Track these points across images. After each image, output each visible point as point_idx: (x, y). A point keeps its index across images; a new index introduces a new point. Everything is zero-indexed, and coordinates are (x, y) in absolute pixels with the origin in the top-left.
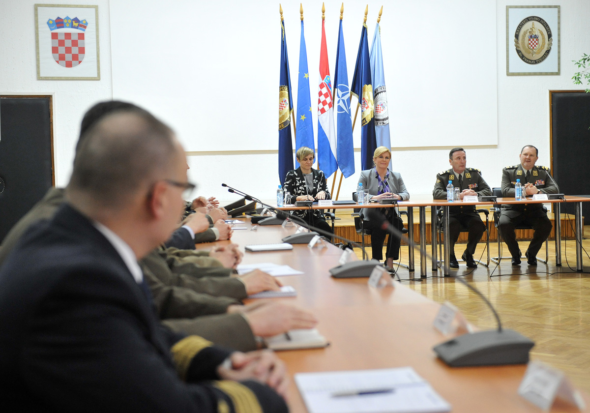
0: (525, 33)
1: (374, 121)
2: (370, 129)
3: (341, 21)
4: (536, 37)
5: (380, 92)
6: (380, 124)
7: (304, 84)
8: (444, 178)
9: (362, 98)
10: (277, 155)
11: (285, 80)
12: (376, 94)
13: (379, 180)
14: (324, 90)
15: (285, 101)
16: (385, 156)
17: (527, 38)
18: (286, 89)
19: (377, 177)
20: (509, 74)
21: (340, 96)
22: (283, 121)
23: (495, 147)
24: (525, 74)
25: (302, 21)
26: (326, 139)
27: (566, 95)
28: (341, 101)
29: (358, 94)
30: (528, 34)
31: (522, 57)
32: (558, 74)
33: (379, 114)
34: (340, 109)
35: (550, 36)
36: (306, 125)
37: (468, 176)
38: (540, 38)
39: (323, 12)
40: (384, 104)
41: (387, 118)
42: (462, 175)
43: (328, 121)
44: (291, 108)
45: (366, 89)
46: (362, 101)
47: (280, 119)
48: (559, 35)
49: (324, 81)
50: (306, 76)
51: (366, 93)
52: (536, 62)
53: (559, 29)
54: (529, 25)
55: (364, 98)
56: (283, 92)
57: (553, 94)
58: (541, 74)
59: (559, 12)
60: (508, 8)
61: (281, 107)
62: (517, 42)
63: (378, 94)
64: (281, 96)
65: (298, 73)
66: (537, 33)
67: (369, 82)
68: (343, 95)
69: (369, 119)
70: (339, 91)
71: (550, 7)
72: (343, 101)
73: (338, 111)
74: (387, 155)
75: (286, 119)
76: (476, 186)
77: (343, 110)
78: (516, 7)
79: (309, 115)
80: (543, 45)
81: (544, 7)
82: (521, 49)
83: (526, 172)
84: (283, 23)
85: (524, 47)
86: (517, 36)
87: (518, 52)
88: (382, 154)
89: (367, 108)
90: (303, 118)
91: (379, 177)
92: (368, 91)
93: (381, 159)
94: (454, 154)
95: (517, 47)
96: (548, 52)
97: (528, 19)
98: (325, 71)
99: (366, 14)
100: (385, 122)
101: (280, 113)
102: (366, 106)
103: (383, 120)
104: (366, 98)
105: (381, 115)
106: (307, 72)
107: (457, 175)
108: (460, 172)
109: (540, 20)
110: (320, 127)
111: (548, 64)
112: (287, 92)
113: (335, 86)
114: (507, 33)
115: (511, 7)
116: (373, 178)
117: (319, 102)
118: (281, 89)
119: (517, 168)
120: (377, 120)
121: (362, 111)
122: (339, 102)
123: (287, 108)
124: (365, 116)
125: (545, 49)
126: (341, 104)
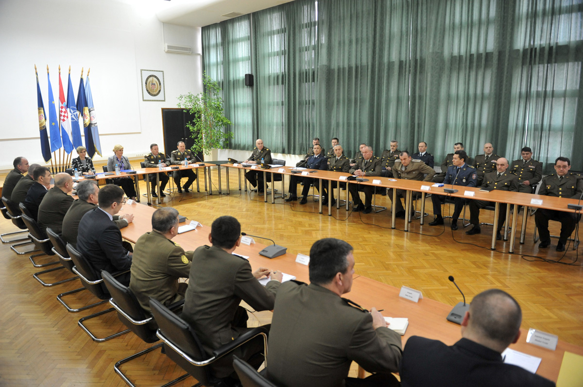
0: (150, 82)
1: (90, 124)
2: (88, 129)
3: (69, 75)
4: (154, 84)
5: (92, 111)
6: (93, 126)
7: (52, 106)
8: (149, 158)
10: (39, 140)
11: (41, 104)
12: (90, 111)
13: (118, 161)
14: (64, 110)
15: (42, 115)
16: (121, 150)
17: (150, 84)
18: (42, 109)
19: (117, 160)
20: (144, 100)
21: (72, 112)
22: (42, 126)
23: (140, 133)
24: (150, 101)
25: (48, 74)
26: (67, 134)
27: (168, 110)
29: (80, 111)
31: (149, 93)
32: (164, 101)
33: (92, 121)
34: (72, 119)
35: (160, 84)
36: (54, 128)
37: (159, 156)
38: (156, 85)
39: (60, 70)
40: (94, 116)
41: (96, 123)
43: (67, 125)
44: (45, 119)
47: (40, 125)
48: (164, 84)
49: (63, 105)
52: (155, 95)
53: (164, 81)
54: (151, 79)
55: (84, 114)
57: (163, 110)
58: (157, 101)
59: (163, 74)
60: (141, 70)
61: (40, 119)
62: (146, 86)
64: (39, 113)
65: (48, 101)
66: (154, 82)
67: (87, 105)
68: (74, 112)
69: (88, 124)
70: (71, 110)
71: (159, 71)
72: (74, 115)
75: (44, 125)
76: (163, 160)
77: (75, 120)
78: (145, 70)
79: (56, 122)
80: (158, 88)
81: (157, 71)
83: (182, 153)
84: (37, 74)
86: (146, 83)
87: (147, 90)
89: (86, 119)
90: (53, 124)
92: (86, 110)
94: (153, 147)
95: (147, 88)
96: (160, 91)
97: (150, 76)
99: (82, 72)
100: (95, 125)
101: (40, 122)
102: (86, 117)
104: (86, 113)
105: (93, 122)
106: (53, 101)
107: (155, 157)
108: (155, 155)
109: (156, 77)
110: (63, 128)
111: (160, 96)
112: (43, 111)
113: (67, 106)
114: (142, 82)
115: (143, 70)
116: (115, 160)
117: (60, 116)
118: (39, 109)
119: (178, 152)
120: (92, 124)
121: (84, 120)
122: (72, 116)
123: (44, 119)
124: (86, 122)
125: (158, 90)
126: (73, 117)
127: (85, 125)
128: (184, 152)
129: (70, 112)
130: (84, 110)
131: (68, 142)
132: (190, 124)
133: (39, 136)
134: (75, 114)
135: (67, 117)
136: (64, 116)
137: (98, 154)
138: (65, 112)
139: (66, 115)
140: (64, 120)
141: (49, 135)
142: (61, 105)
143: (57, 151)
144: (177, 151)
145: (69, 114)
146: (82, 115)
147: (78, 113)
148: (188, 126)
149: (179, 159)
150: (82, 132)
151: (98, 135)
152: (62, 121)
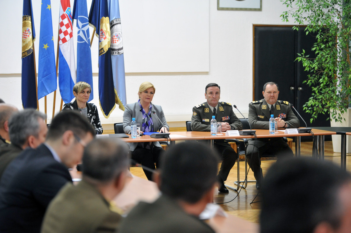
1: (111, 50)
5: (116, 24)
6: (115, 53)
7: (46, 15)
8: (200, 111)
9: (100, 29)
11: (28, 10)
12: (112, 25)
13: (143, 113)
14: (66, 21)
15: (29, 30)
16: (149, 91)
18: (30, 18)
19: (141, 110)
20: (219, 9)
21: (80, 26)
22: (27, 50)
23: (207, 73)
24: (232, 9)
26: (67, 67)
27: (267, 29)
28: (81, 32)
29: (95, 25)
32: (260, 10)
33: (115, 44)
34: (80, 38)
36: (48, 54)
37: (222, 109)
40: (119, 35)
41: (122, 49)
42: (216, 108)
43: (69, 50)
44: (33, 38)
45: (104, 21)
46: (100, 32)
47: (24, 48)
49: (65, 13)
50: (49, 7)
51: (104, 25)
55: (102, 30)
56: (27, 21)
57: (256, 28)
58: (246, 9)
61: (24, 36)
63: (114, 25)
64: (24, 25)
67: (107, 14)
68: (83, 26)
69: (106, 49)
70: (79, 22)
72: (83, 32)
73: (78, 41)
74: (152, 90)
75: (30, 47)
76: (228, 118)
77: (83, 40)
79: (51, 44)
83: (270, 106)
88: (147, 89)
89: (105, 39)
90: (46, 46)
91: (143, 110)
92: (105, 23)
94: (208, 89)
98: (66, 3)
100: (120, 51)
101: (23, 42)
102: (104, 37)
103: (119, 50)
104: (104, 29)
105: (117, 45)
106: (50, 4)
107: (212, 109)
108: (214, 106)
112: (30, 22)
113: (74, 17)
116: (137, 111)
117: (60, 32)
118: (24, 19)
119: (262, 103)
120: (114, 50)
121: (100, 41)
122: (79, 32)
123: (31, 37)
124: (103, 46)
126: (81, 35)
127: (101, 50)
128: (274, 105)
129: (77, 25)
130: (102, 23)
131: (69, 82)
132: (305, 55)
133: (20, 71)
134: (85, 29)
135: (71, 35)
136: (66, 33)
138: (67, 26)
139: (69, 30)
140: (64, 40)
141: (37, 71)
142: (62, 12)
144: (261, 101)
145: (75, 29)
146: (98, 33)
147: (91, 29)
148: (299, 59)
149: (262, 117)
150: (95, 68)
151: (124, 74)
152: (61, 42)
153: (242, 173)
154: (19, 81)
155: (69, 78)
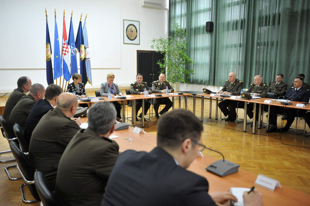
0: (129, 30)
1: (85, 59)
2: (83, 62)
3: (71, 18)
4: (133, 31)
5: (87, 48)
6: (87, 60)
7: (57, 43)
9: (80, 50)
10: (46, 71)
11: (48, 41)
12: (85, 48)
13: (110, 87)
14: (65, 46)
15: (49, 49)
16: (112, 77)
17: (130, 31)
18: (49, 44)
19: (109, 86)
20: (124, 43)
21: (72, 48)
22: (48, 58)
23: (120, 69)
24: (129, 44)
25: (55, 16)
26: (67, 66)
27: (142, 52)
28: (72, 51)
29: (78, 48)
30: (130, 30)
31: (128, 38)
32: (139, 44)
33: (86, 56)
34: (72, 53)
35: (137, 31)
36: (58, 60)
37: (143, 85)
38: (134, 32)
39: (64, 13)
40: (88, 53)
41: (89, 58)
43: (67, 59)
44: (51, 53)
45: (82, 46)
46: (80, 51)
47: (47, 57)
48: (140, 31)
49: (65, 42)
50: (58, 39)
51: (82, 48)
52: (133, 40)
53: (139, 29)
54: (130, 27)
55: (81, 50)
56: (48, 45)
57: (138, 51)
58: (134, 44)
59: (139, 23)
60: (124, 20)
61: (47, 52)
62: (127, 33)
63: (86, 48)
64: (47, 47)
65: (54, 38)
66: (133, 30)
67: (83, 44)
68: (73, 48)
69: (83, 58)
70: (71, 46)
71: (137, 21)
72: (73, 51)
73: (71, 54)
75: (50, 57)
77: (73, 54)
78: (126, 20)
79: (59, 55)
80: (135, 35)
81: (135, 21)
82: (128, 35)
84: (47, 16)
85: (129, 34)
86: (127, 30)
87: (127, 36)
88: (111, 76)
89: (82, 54)
90: (57, 57)
91: (110, 86)
93: (111, 78)
95: (127, 34)
96: (136, 37)
97: (130, 25)
98: (65, 38)
99: (81, 16)
100: (89, 59)
101: (47, 54)
102: (82, 53)
103: (88, 59)
104: (82, 50)
105: (87, 57)
106: (58, 38)
107: (139, 85)
108: (140, 84)
109: (134, 26)
110: (64, 61)
111: (136, 41)
112: (50, 46)
113: (69, 43)
114: (124, 29)
115: (125, 20)
117: (63, 50)
118: (47, 44)
120: (86, 59)
121: (80, 55)
122: (71, 51)
123: (50, 52)
124: (82, 57)
125: (135, 36)
126: (72, 52)
127: (81, 59)
128: (163, 83)
129: (70, 48)
130: (81, 47)
131: (68, 72)
132: (160, 62)
133: (46, 67)
134: (74, 49)
135: (68, 52)
136: (66, 51)
137: (89, 83)
138: (66, 48)
139: (67, 50)
140: (65, 54)
141: (53, 67)
142: (64, 42)
143: (58, 79)
145: (70, 50)
146: (79, 51)
147: (76, 49)
148: (158, 63)
149: (159, 88)
150: (79, 67)
151: (91, 69)
152: (63, 55)
153: (151, 111)
154: (45, 72)
155: (68, 71)
